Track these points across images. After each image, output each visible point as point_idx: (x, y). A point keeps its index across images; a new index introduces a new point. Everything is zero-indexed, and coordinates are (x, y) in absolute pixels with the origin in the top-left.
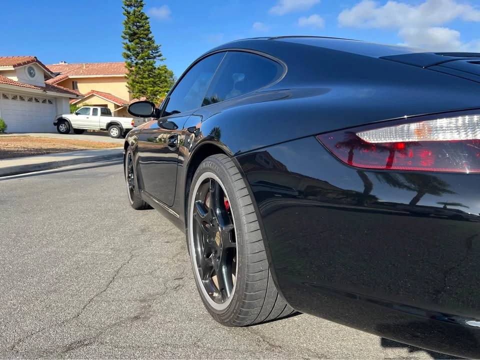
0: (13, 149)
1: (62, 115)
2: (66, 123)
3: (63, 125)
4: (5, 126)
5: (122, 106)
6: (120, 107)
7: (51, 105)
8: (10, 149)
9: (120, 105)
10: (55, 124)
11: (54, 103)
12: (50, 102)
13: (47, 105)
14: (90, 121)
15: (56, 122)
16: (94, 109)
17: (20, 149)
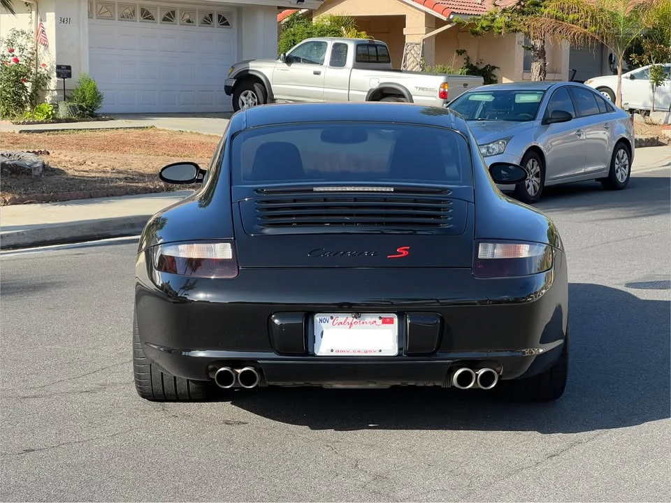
0: (93, 175)
1: (248, 62)
2: (256, 86)
3: (250, 92)
4: (97, 97)
5: (449, 22)
6: (445, 23)
7: (225, 30)
8: (85, 174)
9: (445, 19)
10: (229, 90)
11: (234, 24)
12: (223, 21)
13: (216, 30)
14: (324, 84)
15: (232, 83)
16: (336, 45)
17: (109, 175)
